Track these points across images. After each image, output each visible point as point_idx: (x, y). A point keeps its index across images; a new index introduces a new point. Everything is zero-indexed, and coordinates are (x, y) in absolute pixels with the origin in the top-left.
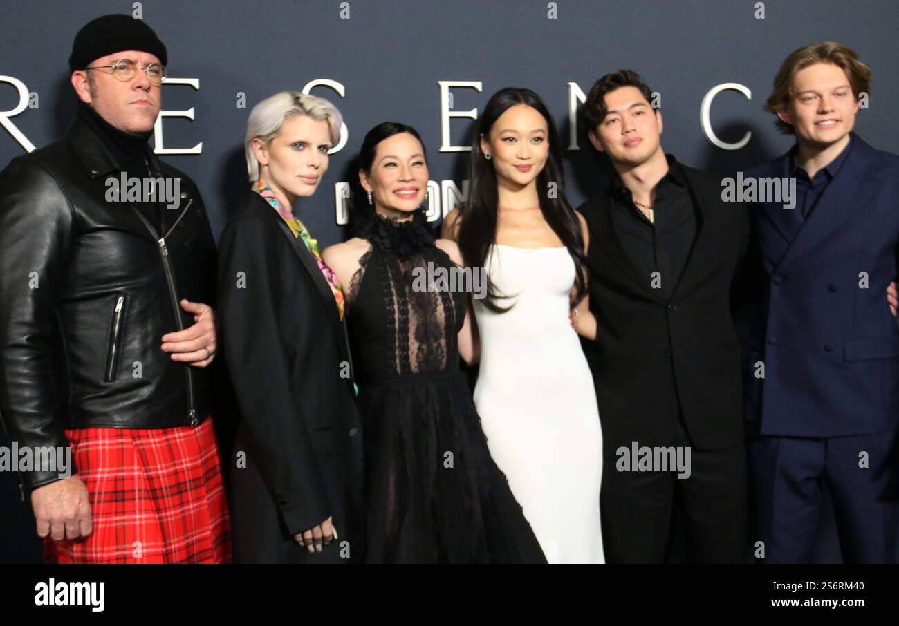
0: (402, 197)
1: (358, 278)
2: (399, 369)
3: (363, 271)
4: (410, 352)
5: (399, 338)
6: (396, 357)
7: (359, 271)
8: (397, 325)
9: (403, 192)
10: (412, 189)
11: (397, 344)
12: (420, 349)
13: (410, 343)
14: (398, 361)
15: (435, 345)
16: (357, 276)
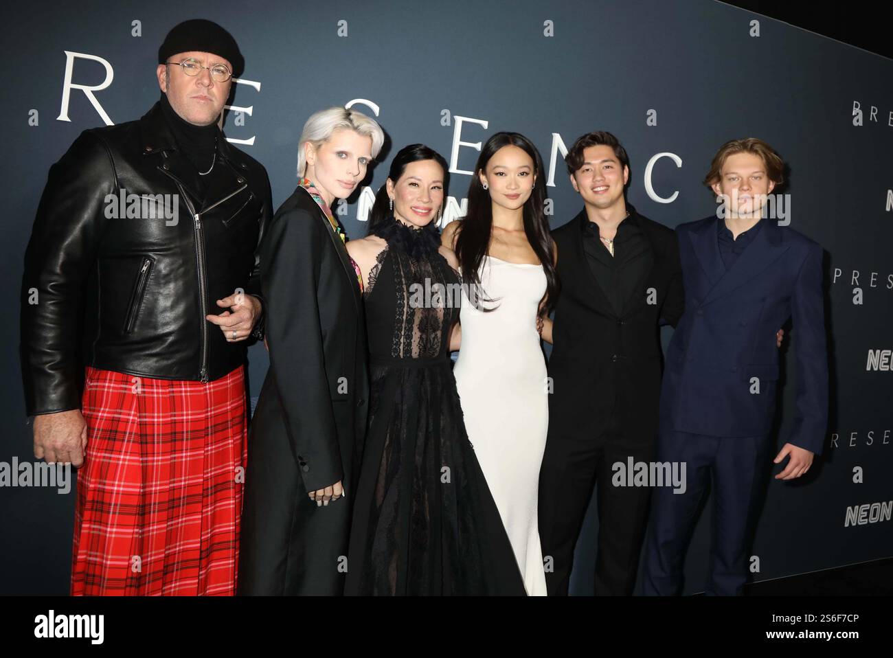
0: (416, 212)
1: (375, 273)
2: (401, 354)
3: (380, 267)
4: (412, 340)
5: (405, 328)
6: (401, 343)
7: (376, 266)
8: (404, 317)
9: (419, 210)
10: (425, 209)
11: (403, 333)
12: (421, 338)
13: (413, 333)
14: (401, 347)
15: (433, 336)
16: (374, 271)
